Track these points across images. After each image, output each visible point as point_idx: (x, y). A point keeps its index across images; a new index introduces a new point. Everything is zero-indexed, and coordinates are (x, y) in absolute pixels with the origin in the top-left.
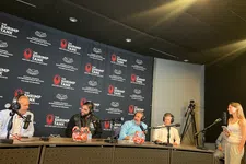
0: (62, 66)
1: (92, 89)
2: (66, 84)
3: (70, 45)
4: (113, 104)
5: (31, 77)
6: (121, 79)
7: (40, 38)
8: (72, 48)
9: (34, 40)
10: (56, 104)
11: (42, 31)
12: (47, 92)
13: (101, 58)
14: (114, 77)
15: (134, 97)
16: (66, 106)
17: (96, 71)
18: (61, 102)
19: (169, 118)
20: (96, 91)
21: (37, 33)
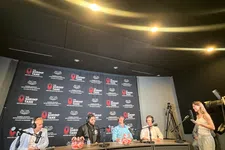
0: (73, 91)
1: (95, 104)
2: (77, 103)
3: (77, 76)
4: (111, 113)
5: (53, 102)
6: (115, 95)
7: (58, 75)
8: (79, 78)
9: (53, 77)
10: (70, 119)
11: (59, 70)
12: (63, 111)
13: (99, 82)
14: (109, 94)
15: (126, 106)
16: (77, 119)
17: (97, 92)
18: (74, 117)
19: (150, 119)
20: (99, 106)
21: (56, 72)
